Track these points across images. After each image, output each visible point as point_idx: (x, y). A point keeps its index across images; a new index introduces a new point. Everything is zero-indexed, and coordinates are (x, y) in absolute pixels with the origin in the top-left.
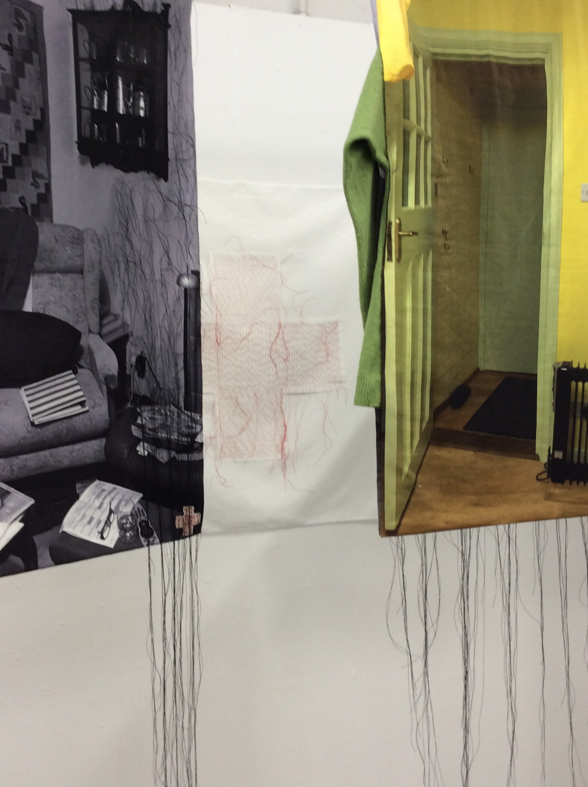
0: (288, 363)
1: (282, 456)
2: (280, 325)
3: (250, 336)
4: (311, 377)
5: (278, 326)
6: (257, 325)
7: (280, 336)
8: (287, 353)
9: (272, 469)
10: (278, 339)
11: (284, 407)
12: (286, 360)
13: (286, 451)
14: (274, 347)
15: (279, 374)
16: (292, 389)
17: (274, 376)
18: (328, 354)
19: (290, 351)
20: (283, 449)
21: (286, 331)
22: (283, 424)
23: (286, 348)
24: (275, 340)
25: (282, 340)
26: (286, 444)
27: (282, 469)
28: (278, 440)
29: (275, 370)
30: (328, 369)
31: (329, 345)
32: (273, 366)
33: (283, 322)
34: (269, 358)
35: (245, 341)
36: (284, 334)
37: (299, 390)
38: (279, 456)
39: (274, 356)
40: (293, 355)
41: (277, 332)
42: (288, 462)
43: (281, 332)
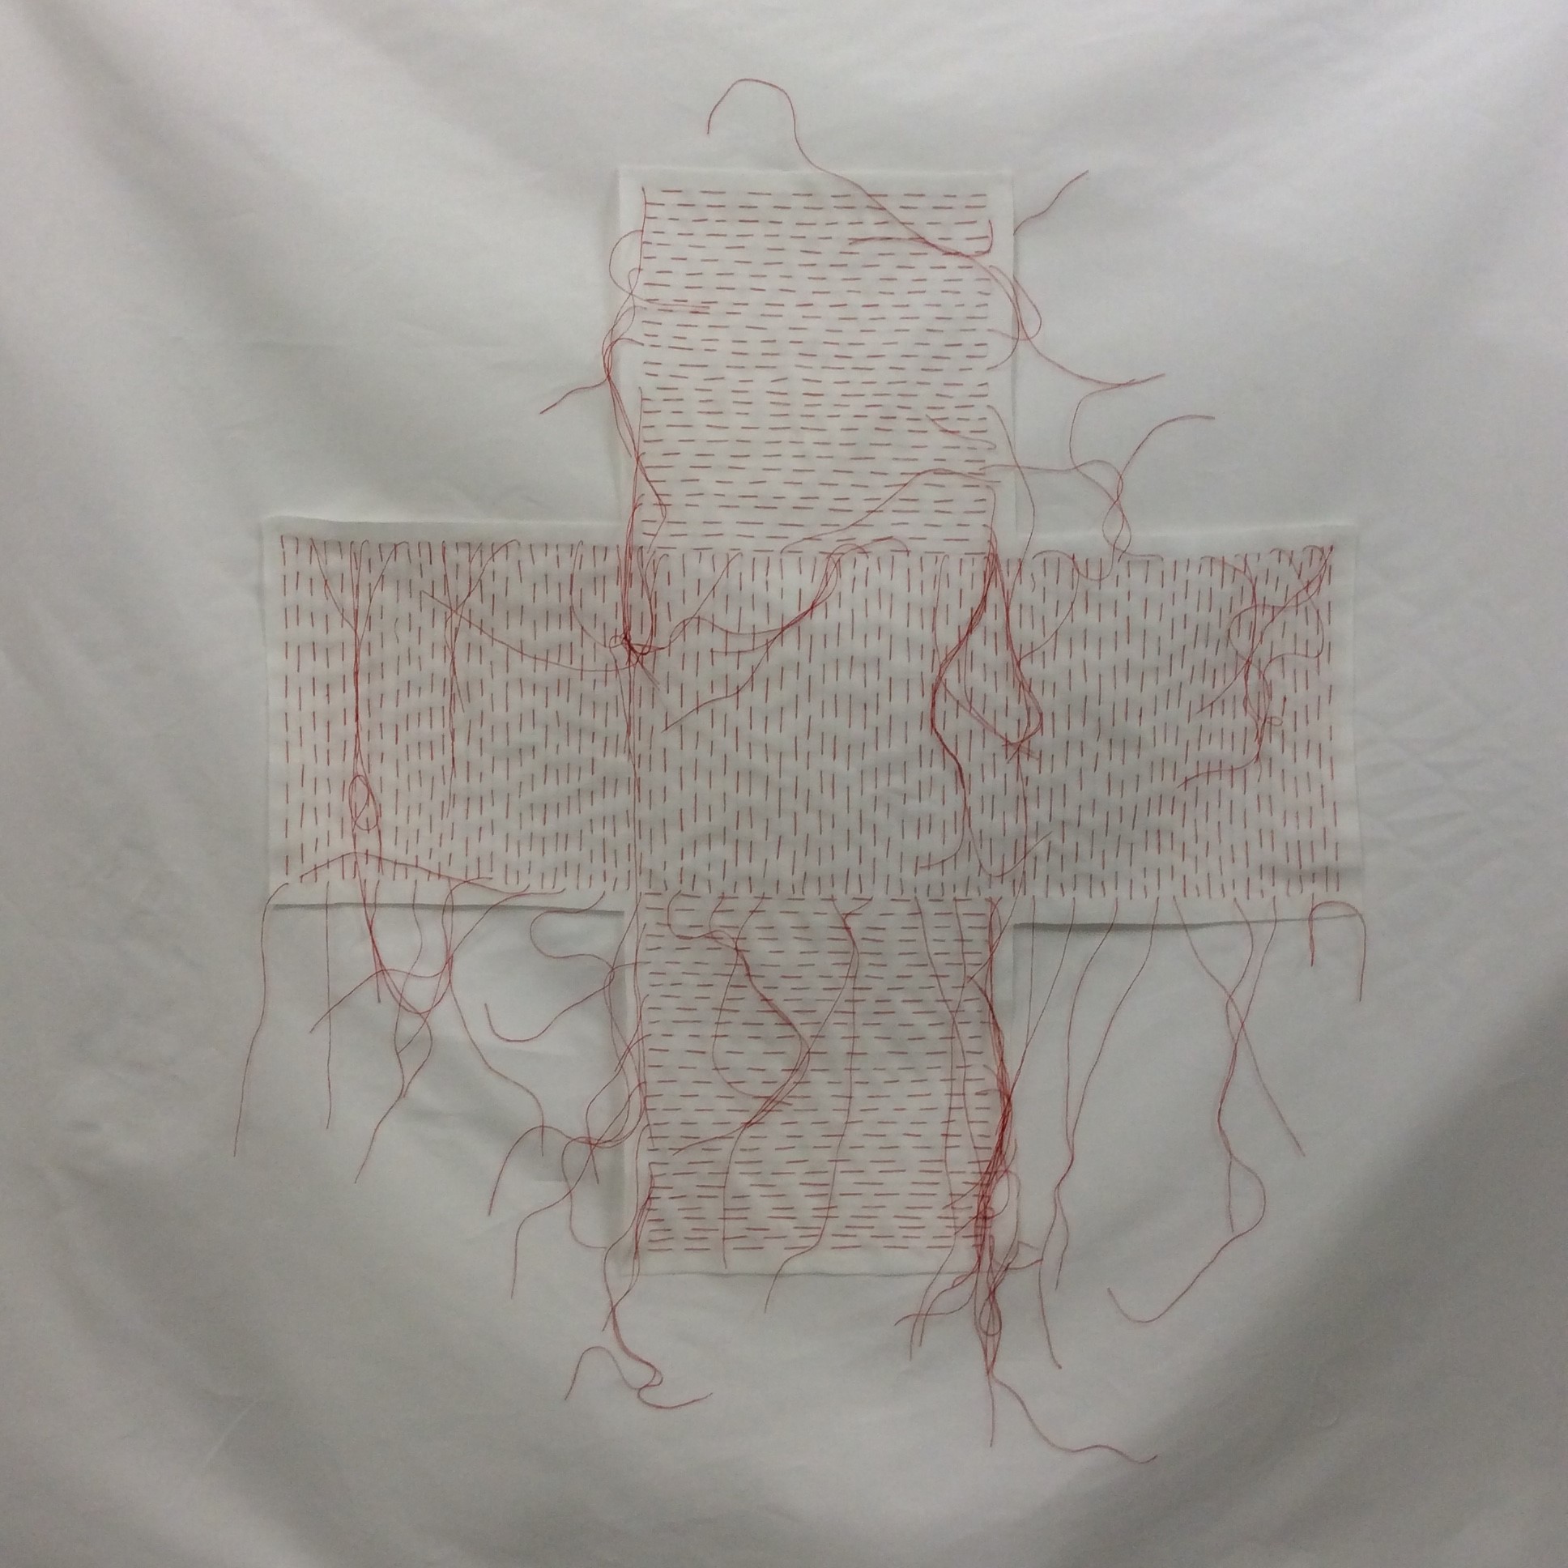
0: (1030, 767)
1: (980, 1258)
2: (993, 563)
3: (819, 612)
4: (1166, 842)
5: (980, 565)
6: (862, 559)
7: (991, 619)
8: (1028, 710)
9: (921, 1318)
10: (976, 637)
11: (1002, 992)
12: (1018, 749)
13: (1002, 1232)
14: (951, 675)
15: (979, 820)
16: (1054, 905)
17: (950, 829)
18: (1264, 724)
19: (1046, 700)
20: (984, 1217)
21: (1024, 592)
22: (992, 1082)
23: (1023, 686)
24: (962, 642)
25: (1002, 640)
26: (1001, 1194)
27: (977, 1324)
28: (964, 1169)
29: (954, 800)
30: (1264, 803)
31: (1273, 673)
32: (949, 778)
33: (1009, 546)
34: (920, 736)
35: (791, 636)
36: (1014, 612)
37: (1093, 906)
38: (964, 1257)
39: (954, 725)
40: (1061, 725)
41: (972, 598)
42: (1012, 1290)
43: (994, 595)
